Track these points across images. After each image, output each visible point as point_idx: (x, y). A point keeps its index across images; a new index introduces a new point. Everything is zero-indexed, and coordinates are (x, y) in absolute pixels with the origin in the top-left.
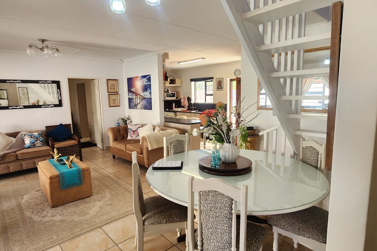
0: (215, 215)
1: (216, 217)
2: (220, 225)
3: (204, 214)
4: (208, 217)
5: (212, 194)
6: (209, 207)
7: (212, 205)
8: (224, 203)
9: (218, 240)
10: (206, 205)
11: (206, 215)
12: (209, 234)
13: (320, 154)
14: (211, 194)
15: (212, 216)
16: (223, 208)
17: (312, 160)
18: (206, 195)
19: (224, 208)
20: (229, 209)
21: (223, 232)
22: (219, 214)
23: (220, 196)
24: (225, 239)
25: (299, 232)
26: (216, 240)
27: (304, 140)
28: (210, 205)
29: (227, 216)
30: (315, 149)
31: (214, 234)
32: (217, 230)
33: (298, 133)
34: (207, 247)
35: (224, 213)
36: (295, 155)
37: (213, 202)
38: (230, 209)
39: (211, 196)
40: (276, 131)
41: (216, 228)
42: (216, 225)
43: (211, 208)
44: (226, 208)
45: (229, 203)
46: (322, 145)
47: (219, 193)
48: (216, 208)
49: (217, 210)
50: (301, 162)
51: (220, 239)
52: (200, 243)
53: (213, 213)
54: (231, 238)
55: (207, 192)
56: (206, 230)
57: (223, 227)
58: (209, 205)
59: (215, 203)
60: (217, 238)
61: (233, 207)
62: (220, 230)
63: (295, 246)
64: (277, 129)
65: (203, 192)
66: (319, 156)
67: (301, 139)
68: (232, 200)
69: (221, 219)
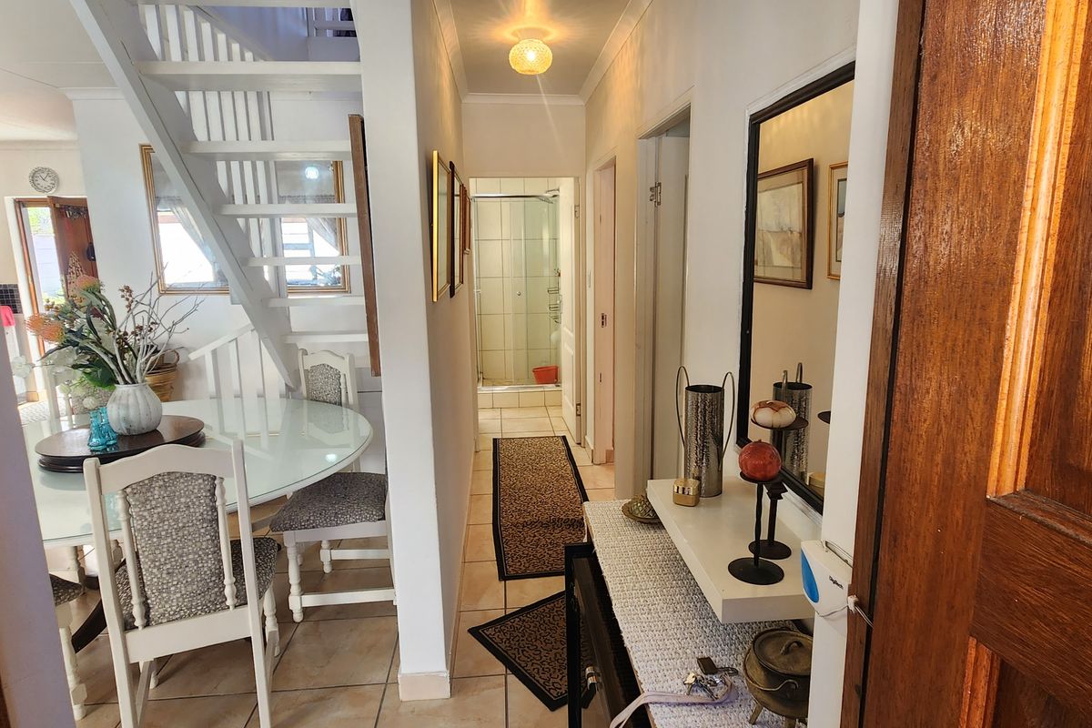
0: (175, 527)
1: (178, 530)
2: (190, 543)
3: (145, 536)
4: (155, 540)
5: (161, 483)
6: (156, 516)
7: (165, 507)
8: (196, 491)
9: (189, 580)
10: (146, 514)
11: (151, 537)
12: (164, 576)
13: (342, 377)
14: (157, 484)
15: (167, 533)
16: (194, 504)
17: (329, 391)
18: (144, 490)
19: (197, 503)
20: (208, 501)
21: (200, 556)
22: (185, 521)
23: (182, 481)
24: (206, 569)
25: (336, 520)
26: (184, 582)
27: (305, 353)
28: (160, 510)
29: (205, 516)
30: (331, 368)
31: (176, 571)
32: (185, 559)
33: (290, 340)
34: (161, 610)
35: (198, 514)
36: (290, 391)
37: (166, 498)
38: (211, 500)
39: (157, 488)
40: (234, 342)
41: (181, 556)
42: (180, 548)
43: (162, 514)
44: (202, 501)
45: (208, 487)
46: (343, 358)
47: (178, 475)
48: (175, 511)
49: (178, 514)
50: (305, 401)
51: (194, 576)
52: (142, 610)
53: (169, 525)
54: (220, 561)
55: (147, 482)
56: (155, 571)
57: (199, 544)
58: (156, 511)
59: (173, 501)
60: (185, 577)
61: (217, 492)
62: (191, 556)
63: (327, 569)
64: (236, 339)
65: (134, 486)
66: (342, 380)
67: (300, 353)
68: (214, 478)
69: (191, 530)
